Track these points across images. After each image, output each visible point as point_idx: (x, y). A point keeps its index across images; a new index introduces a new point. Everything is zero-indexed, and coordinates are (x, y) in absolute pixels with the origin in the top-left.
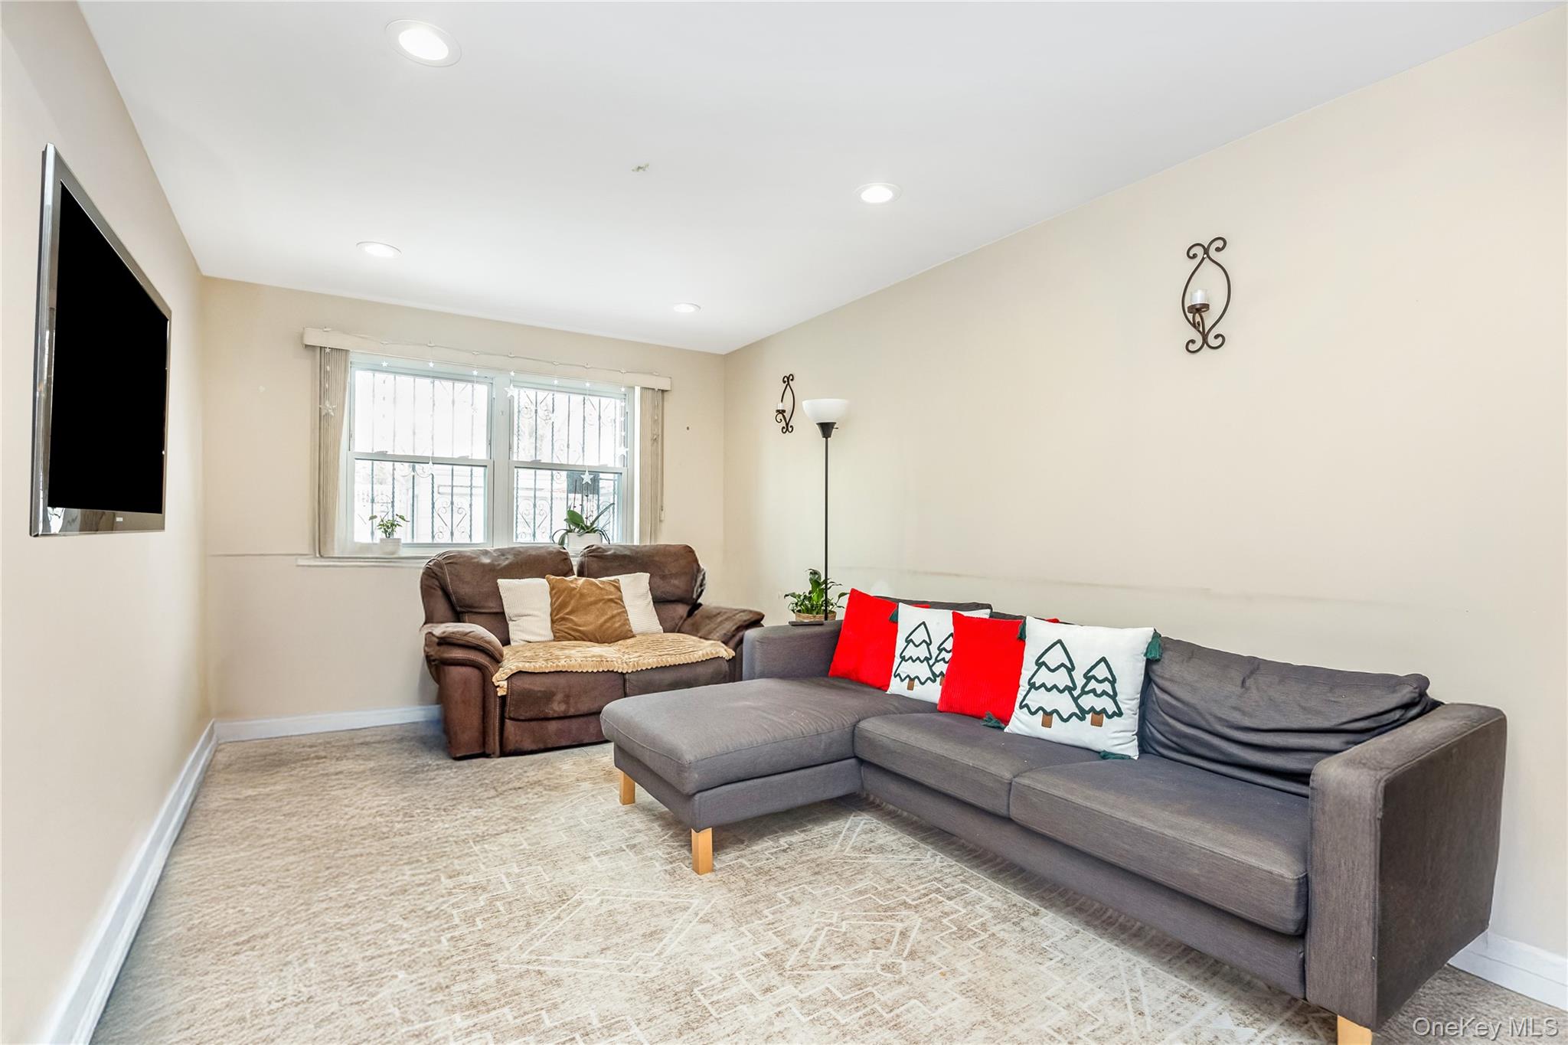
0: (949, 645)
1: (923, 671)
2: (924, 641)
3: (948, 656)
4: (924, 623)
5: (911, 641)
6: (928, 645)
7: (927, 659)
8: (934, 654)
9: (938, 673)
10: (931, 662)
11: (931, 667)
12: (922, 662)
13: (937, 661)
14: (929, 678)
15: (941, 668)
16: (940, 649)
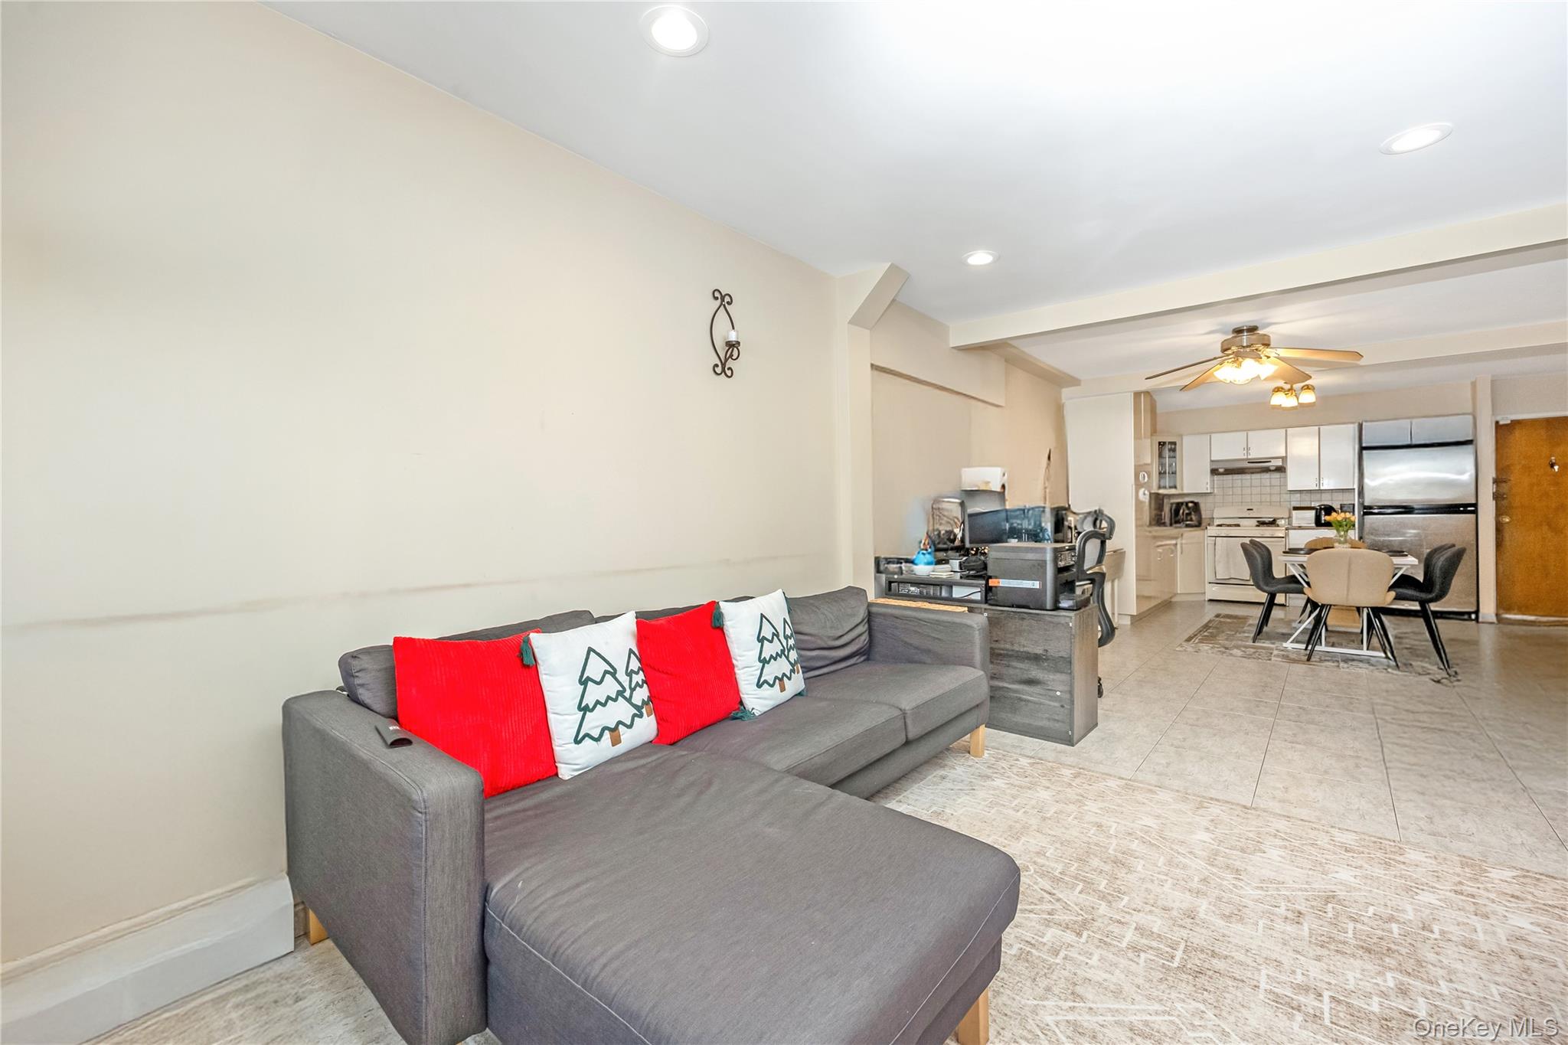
0: (635, 664)
1: (621, 711)
2: (606, 672)
3: (639, 677)
4: (590, 650)
5: (589, 679)
6: (614, 674)
7: (620, 693)
8: (626, 685)
9: (640, 704)
10: (627, 694)
11: (629, 700)
12: (615, 700)
13: (633, 690)
14: (634, 716)
15: (642, 694)
16: (630, 674)
